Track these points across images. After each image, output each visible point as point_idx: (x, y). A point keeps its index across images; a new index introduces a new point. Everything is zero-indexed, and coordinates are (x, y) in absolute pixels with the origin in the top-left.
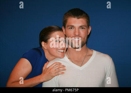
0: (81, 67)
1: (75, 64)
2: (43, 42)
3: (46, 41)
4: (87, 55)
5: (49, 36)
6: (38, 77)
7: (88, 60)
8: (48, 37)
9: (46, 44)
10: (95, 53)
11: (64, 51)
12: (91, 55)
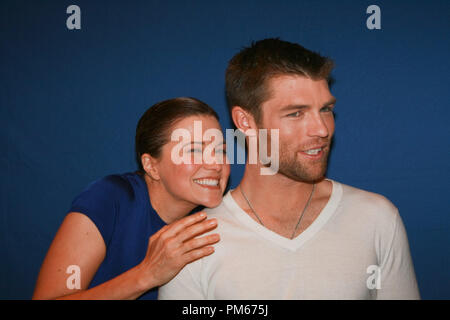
0: (292, 238)
1: (274, 231)
2: (146, 155)
3: (155, 152)
4: (314, 196)
5: (164, 132)
6: (131, 273)
7: (316, 214)
8: (160, 139)
9: (155, 161)
10: (338, 190)
11: (218, 184)
12: (327, 198)
